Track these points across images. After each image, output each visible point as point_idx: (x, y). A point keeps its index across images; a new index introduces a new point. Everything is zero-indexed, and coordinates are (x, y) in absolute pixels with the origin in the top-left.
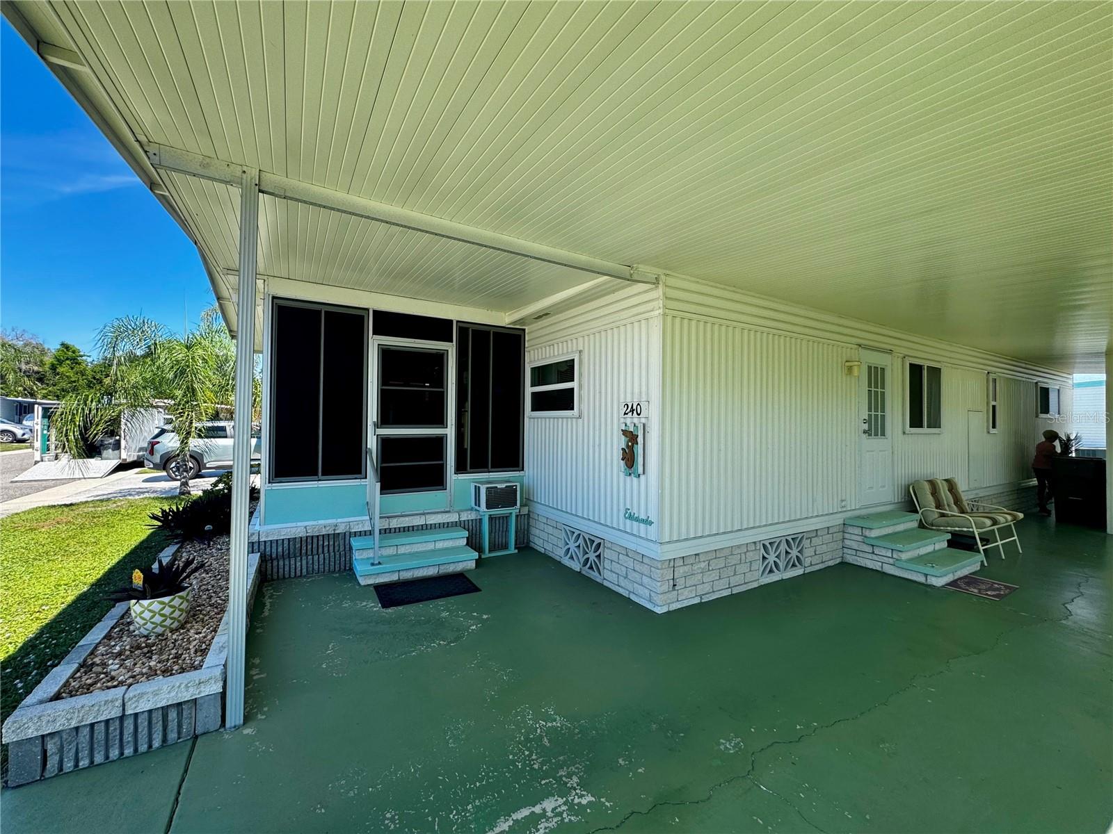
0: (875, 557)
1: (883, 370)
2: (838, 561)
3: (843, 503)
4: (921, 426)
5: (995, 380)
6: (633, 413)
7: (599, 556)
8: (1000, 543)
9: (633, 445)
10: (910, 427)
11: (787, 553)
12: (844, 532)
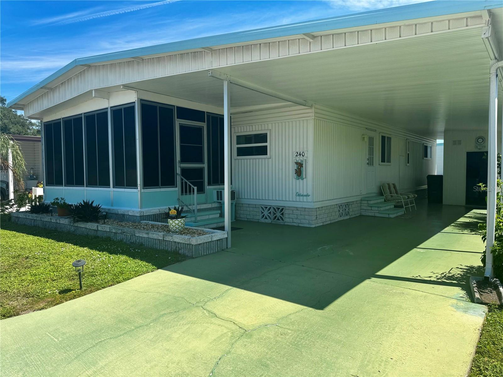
0: (372, 211)
1: (373, 138)
2: (359, 215)
3: (361, 192)
4: (385, 162)
5: (409, 143)
6: (300, 155)
7: (282, 214)
8: (410, 206)
9: (300, 168)
10: (382, 162)
11: (345, 210)
12: (361, 203)
